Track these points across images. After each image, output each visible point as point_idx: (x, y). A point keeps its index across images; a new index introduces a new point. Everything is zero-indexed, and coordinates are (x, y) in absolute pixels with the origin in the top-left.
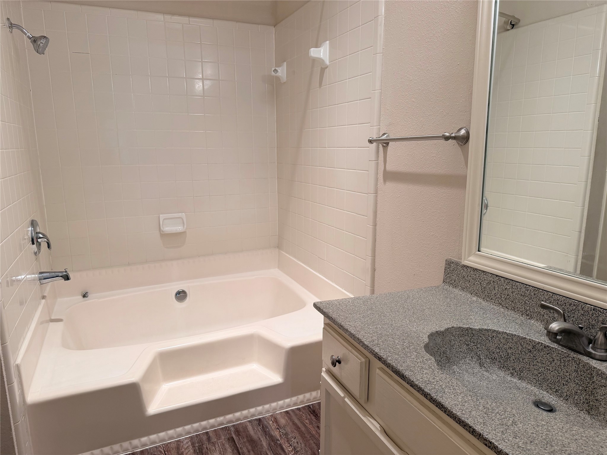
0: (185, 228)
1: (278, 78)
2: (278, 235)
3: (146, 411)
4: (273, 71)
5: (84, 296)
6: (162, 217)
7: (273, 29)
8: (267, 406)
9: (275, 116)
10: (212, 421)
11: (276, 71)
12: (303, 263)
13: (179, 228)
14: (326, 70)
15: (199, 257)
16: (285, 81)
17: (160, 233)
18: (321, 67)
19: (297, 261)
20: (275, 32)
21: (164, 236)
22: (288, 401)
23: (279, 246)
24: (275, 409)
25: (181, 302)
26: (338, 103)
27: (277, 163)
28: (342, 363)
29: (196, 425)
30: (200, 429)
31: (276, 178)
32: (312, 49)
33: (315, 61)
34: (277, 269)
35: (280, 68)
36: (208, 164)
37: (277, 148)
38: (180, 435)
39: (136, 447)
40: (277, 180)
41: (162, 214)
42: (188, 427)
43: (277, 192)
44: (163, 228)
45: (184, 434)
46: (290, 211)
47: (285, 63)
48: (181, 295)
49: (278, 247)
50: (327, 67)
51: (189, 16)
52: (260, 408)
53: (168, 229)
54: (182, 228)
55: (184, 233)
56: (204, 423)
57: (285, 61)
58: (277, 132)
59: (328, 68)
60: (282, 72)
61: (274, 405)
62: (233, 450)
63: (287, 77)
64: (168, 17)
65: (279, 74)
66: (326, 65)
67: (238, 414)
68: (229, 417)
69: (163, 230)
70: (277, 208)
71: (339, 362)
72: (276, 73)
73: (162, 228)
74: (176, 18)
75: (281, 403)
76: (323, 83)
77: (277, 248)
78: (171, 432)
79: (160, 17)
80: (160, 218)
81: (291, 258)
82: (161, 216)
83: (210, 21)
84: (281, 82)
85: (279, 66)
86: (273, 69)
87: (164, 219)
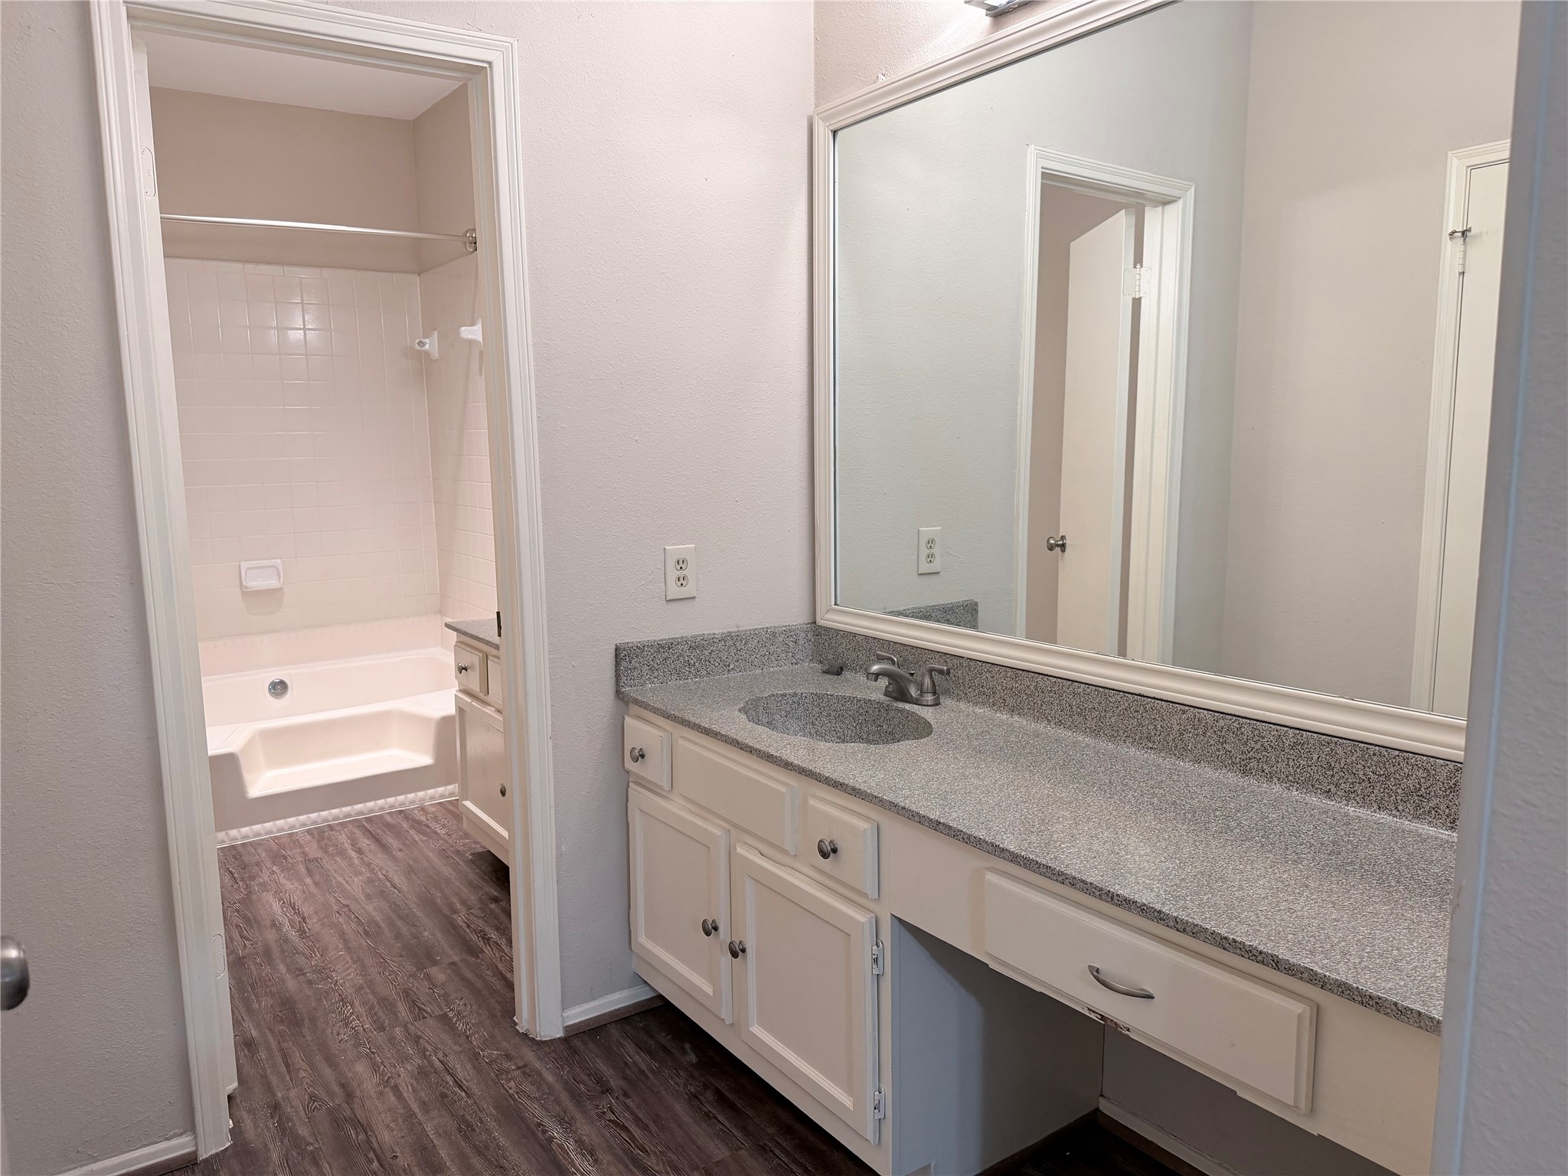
0: (281, 582)
1: (426, 353)
2: (438, 592)
3: (247, 792)
4: (419, 343)
6: (244, 565)
7: (416, 278)
8: (411, 796)
9: (427, 407)
10: (335, 811)
11: (422, 343)
13: (273, 583)
15: (305, 629)
16: (436, 362)
17: (242, 591)
20: (421, 283)
21: (247, 594)
22: (441, 790)
23: (441, 611)
24: (423, 800)
25: (277, 698)
28: (469, 670)
29: (314, 816)
30: (320, 821)
31: (433, 501)
32: (463, 328)
33: (471, 342)
35: (429, 339)
37: (431, 454)
38: (292, 827)
39: (235, 839)
40: (433, 505)
41: (245, 561)
42: (303, 818)
43: (434, 525)
44: (247, 582)
45: (298, 826)
46: (454, 553)
47: (436, 332)
48: (279, 688)
49: (440, 613)
51: (283, 264)
52: (401, 798)
53: (255, 583)
54: (277, 581)
55: (280, 589)
56: (324, 814)
57: (435, 329)
58: (429, 431)
60: (431, 345)
61: (421, 794)
62: (364, 833)
63: (439, 353)
64: (250, 267)
65: (428, 347)
67: (371, 804)
68: (359, 807)
69: (247, 586)
70: (436, 549)
71: (466, 669)
72: (422, 347)
73: (244, 583)
74: (262, 268)
75: (431, 792)
77: (437, 614)
78: (280, 823)
79: (237, 267)
80: (242, 567)
82: (242, 564)
83: (316, 270)
84: (430, 361)
85: (427, 337)
86: (418, 340)
87: (248, 569)
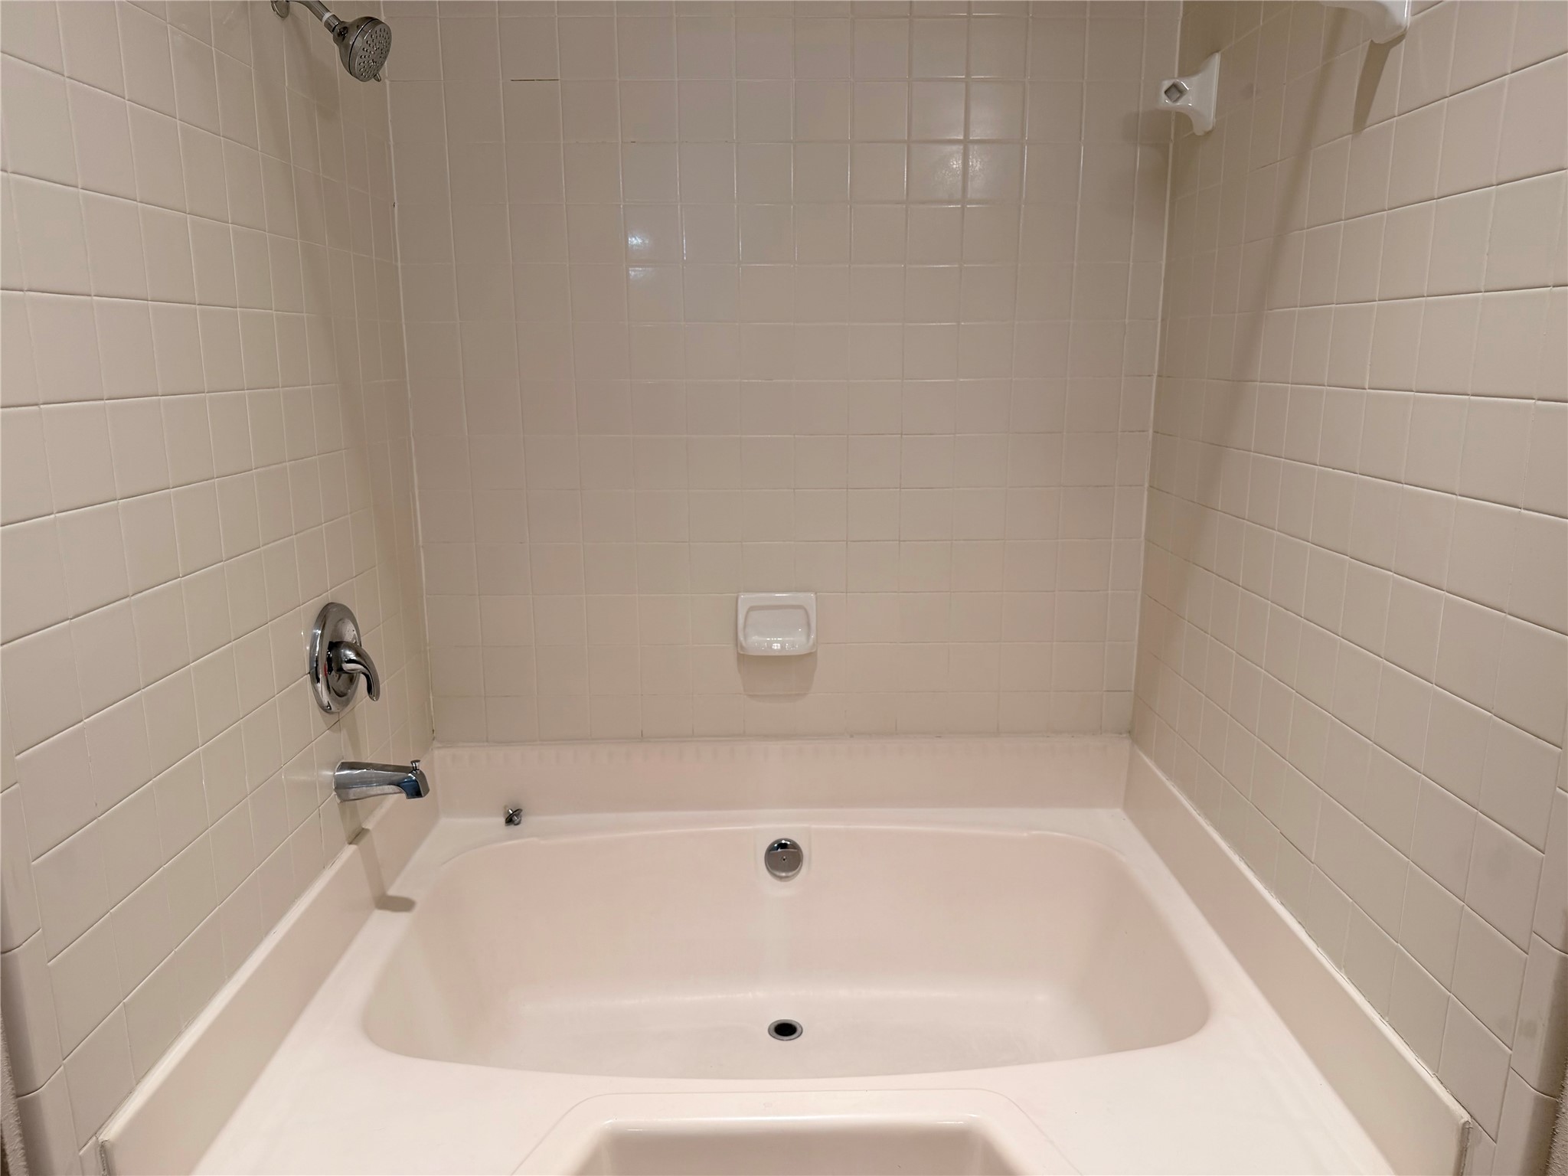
0: (811, 642)
1: (1183, 120)
2: (1133, 689)
4: (1166, 92)
5: (509, 820)
6: (746, 600)
9: (1164, 263)
11: (1175, 91)
12: (1217, 828)
13: (794, 642)
14: (1393, 50)
15: (852, 736)
16: (1210, 128)
17: (737, 651)
18: (1372, 41)
19: (1194, 813)
21: (750, 662)
23: (1134, 731)
25: (781, 878)
26: (1440, 195)
27: (1155, 432)
31: (1146, 485)
33: (1343, 18)
34: (1119, 811)
35: (1195, 79)
36: (902, 434)
37: (1159, 376)
40: (1146, 493)
41: (747, 591)
43: (1143, 538)
44: (745, 637)
46: (1184, 619)
47: (1217, 58)
48: (783, 857)
49: (1129, 732)
50: (1401, 38)
53: (761, 640)
54: (803, 639)
55: (810, 656)
57: (1217, 51)
58: (1163, 320)
59: (1404, 42)
60: (1201, 94)
63: (1219, 111)
65: (1188, 102)
66: (1400, 27)
69: (744, 644)
72: (1176, 100)
73: (741, 637)
76: (1374, 113)
77: (1125, 735)
80: (740, 604)
81: (1175, 791)
82: (742, 596)
84: (1194, 134)
85: (1192, 72)
86: (1167, 84)
87: (752, 609)
